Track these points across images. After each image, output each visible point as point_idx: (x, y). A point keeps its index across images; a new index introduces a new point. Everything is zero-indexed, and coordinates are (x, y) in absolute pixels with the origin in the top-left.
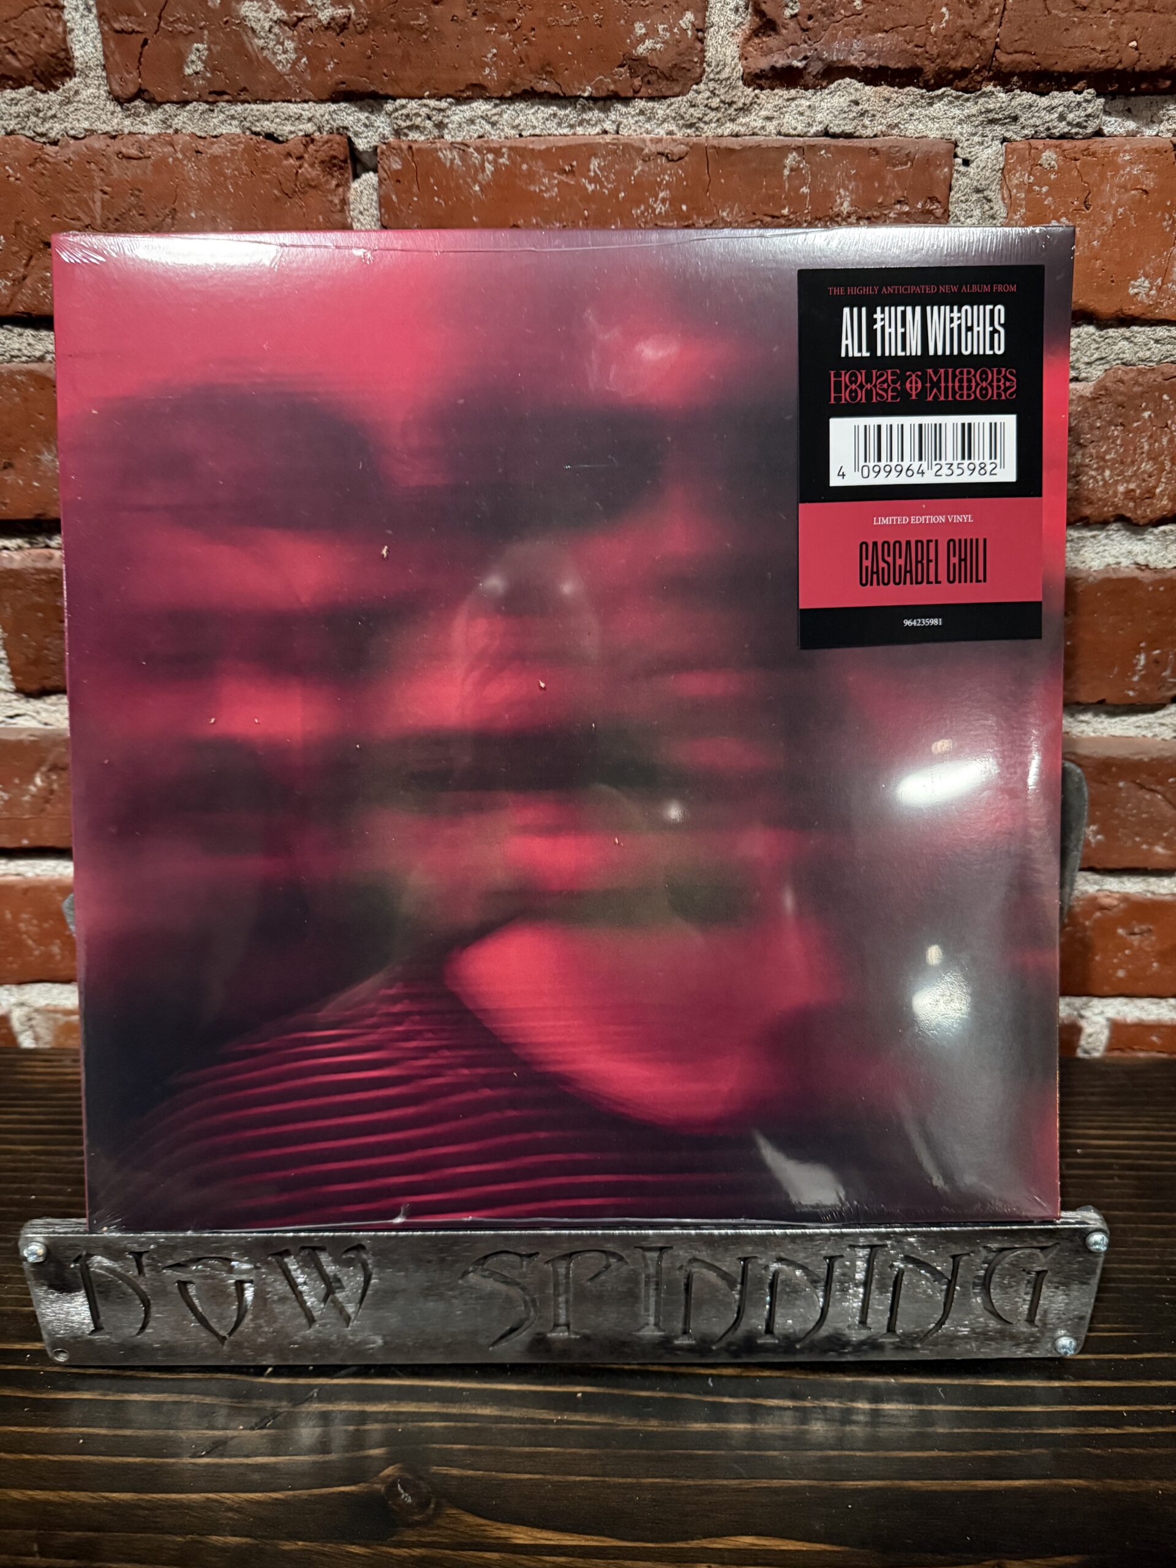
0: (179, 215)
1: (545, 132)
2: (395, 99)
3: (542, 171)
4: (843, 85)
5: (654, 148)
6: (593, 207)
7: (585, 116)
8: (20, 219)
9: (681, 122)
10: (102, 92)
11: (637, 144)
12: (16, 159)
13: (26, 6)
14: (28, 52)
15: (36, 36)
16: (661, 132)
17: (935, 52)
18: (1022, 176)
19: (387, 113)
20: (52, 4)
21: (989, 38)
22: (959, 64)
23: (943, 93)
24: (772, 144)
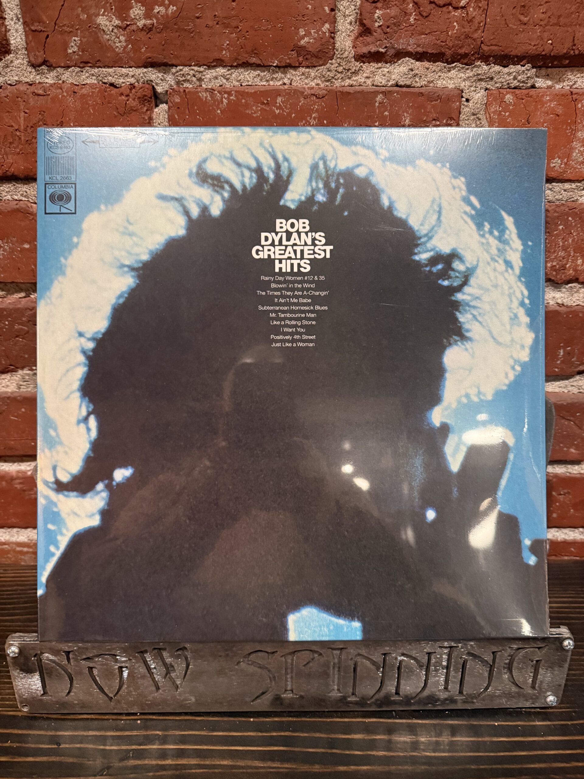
0: (64, 124)
1: (254, 84)
2: (176, 66)
3: (252, 103)
4: (405, 61)
5: (309, 93)
6: (279, 121)
7: (274, 76)
9: (323, 79)
10: (25, 62)
11: (302, 90)
16: (313, 84)
17: (451, 45)
18: (496, 107)
19: (172, 74)
21: (478, 38)
22: (463, 51)
23: (455, 66)
24: (369, 91)
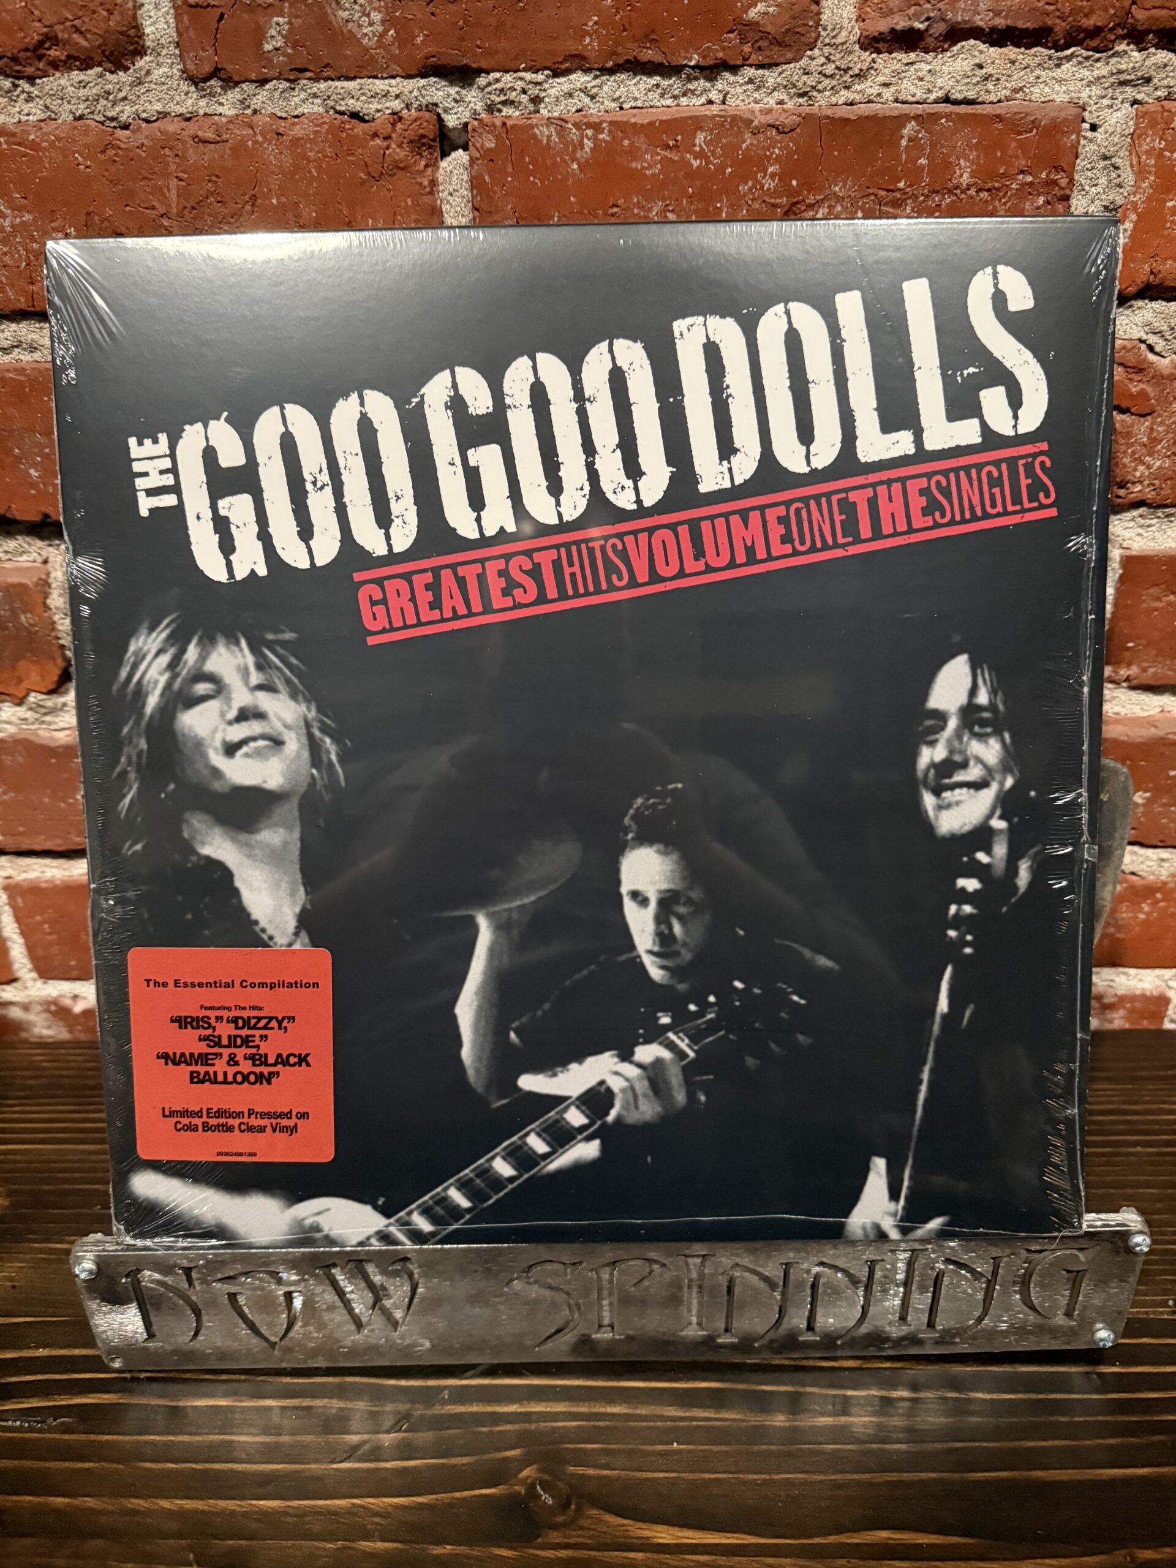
0: (259, 202)
1: (647, 104)
2: (488, 73)
3: (645, 146)
4: (967, 47)
5: (764, 122)
6: (698, 183)
7: (690, 86)
8: (91, 209)
9: (792, 91)
10: (175, 71)
11: (748, 116)
12: (86, 146)
14: (97, 31)
15: (105, 13)
16: (771, 101)
17: (1067, 10)
19: (479, 88)
22: (1092, 22)
23: (1073, 54)
24: (888, 113)
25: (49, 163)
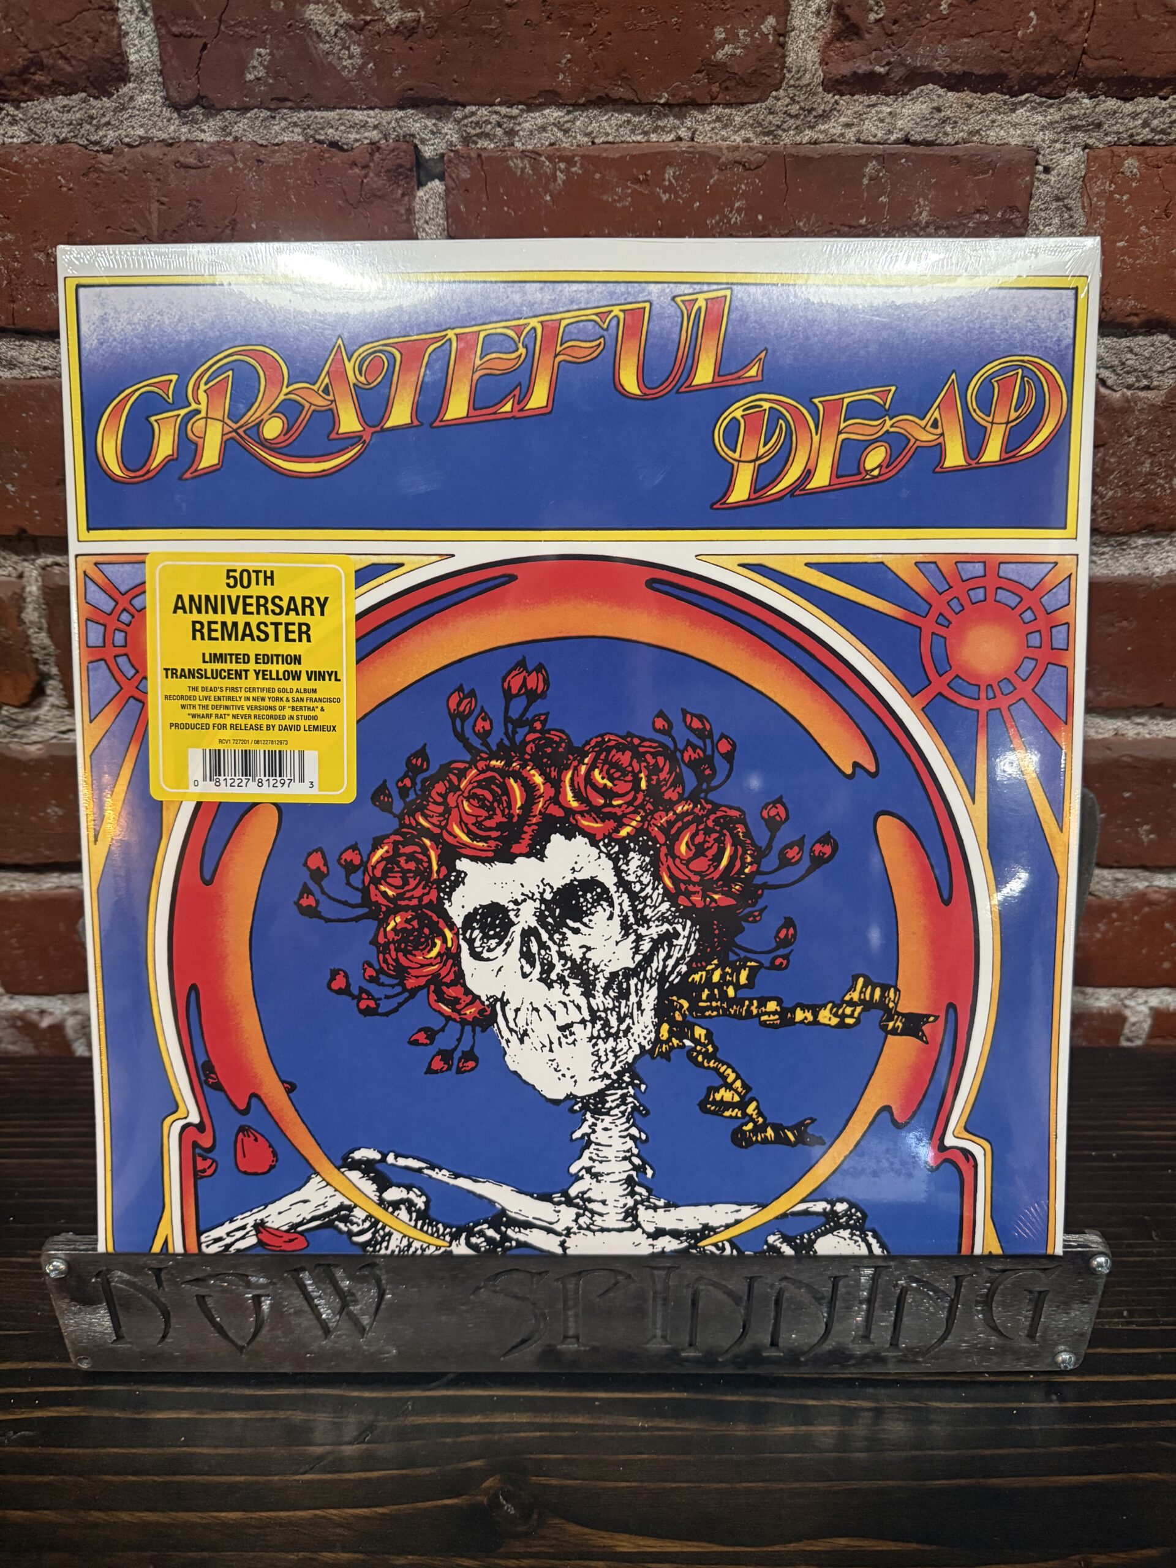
0: (239, 225)
1: (618, 139)
2: (464, 106)
3: (615, 180)
4: (926, 91)
5: (731, 158)
6: (667, 217)
7: (660, 123)
8: (72, 230)
9: (759, 130)
10: (158, 98)
11: (715, 152)
12: (69, 169)
13: (80, 9)
14: (82, 58)
15: (90, 40)
16: (738, 139)
17: (1021, 58)
18: (1103, 184)
19: (455, 120)
20: (107, 6)
21: (1077, 43)
22: (1044, 70)
23: (1026, 99)
24: (850, 153)
25: (33, 184)
